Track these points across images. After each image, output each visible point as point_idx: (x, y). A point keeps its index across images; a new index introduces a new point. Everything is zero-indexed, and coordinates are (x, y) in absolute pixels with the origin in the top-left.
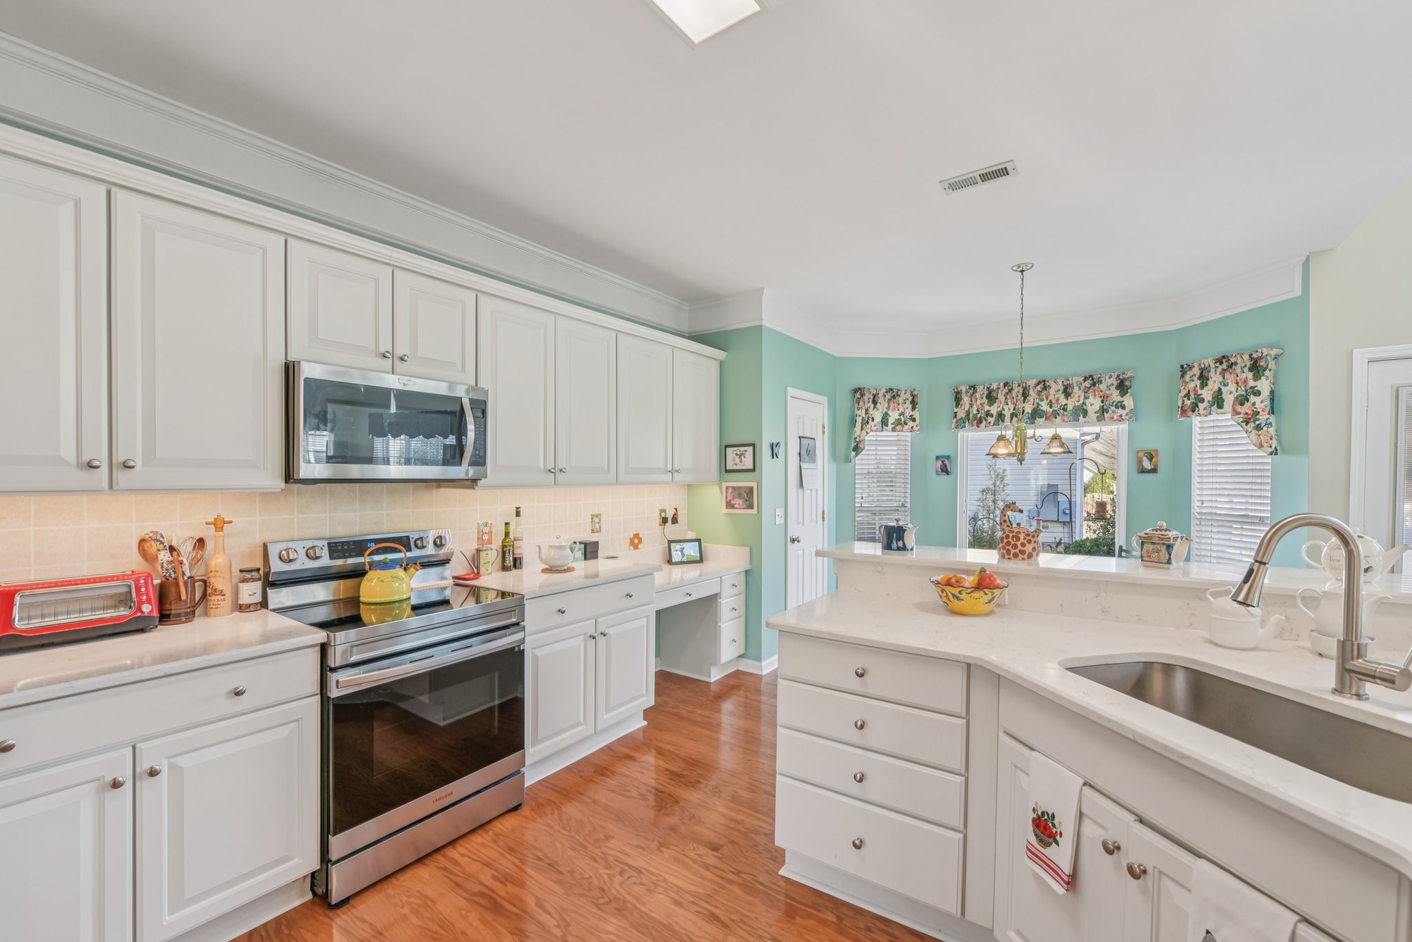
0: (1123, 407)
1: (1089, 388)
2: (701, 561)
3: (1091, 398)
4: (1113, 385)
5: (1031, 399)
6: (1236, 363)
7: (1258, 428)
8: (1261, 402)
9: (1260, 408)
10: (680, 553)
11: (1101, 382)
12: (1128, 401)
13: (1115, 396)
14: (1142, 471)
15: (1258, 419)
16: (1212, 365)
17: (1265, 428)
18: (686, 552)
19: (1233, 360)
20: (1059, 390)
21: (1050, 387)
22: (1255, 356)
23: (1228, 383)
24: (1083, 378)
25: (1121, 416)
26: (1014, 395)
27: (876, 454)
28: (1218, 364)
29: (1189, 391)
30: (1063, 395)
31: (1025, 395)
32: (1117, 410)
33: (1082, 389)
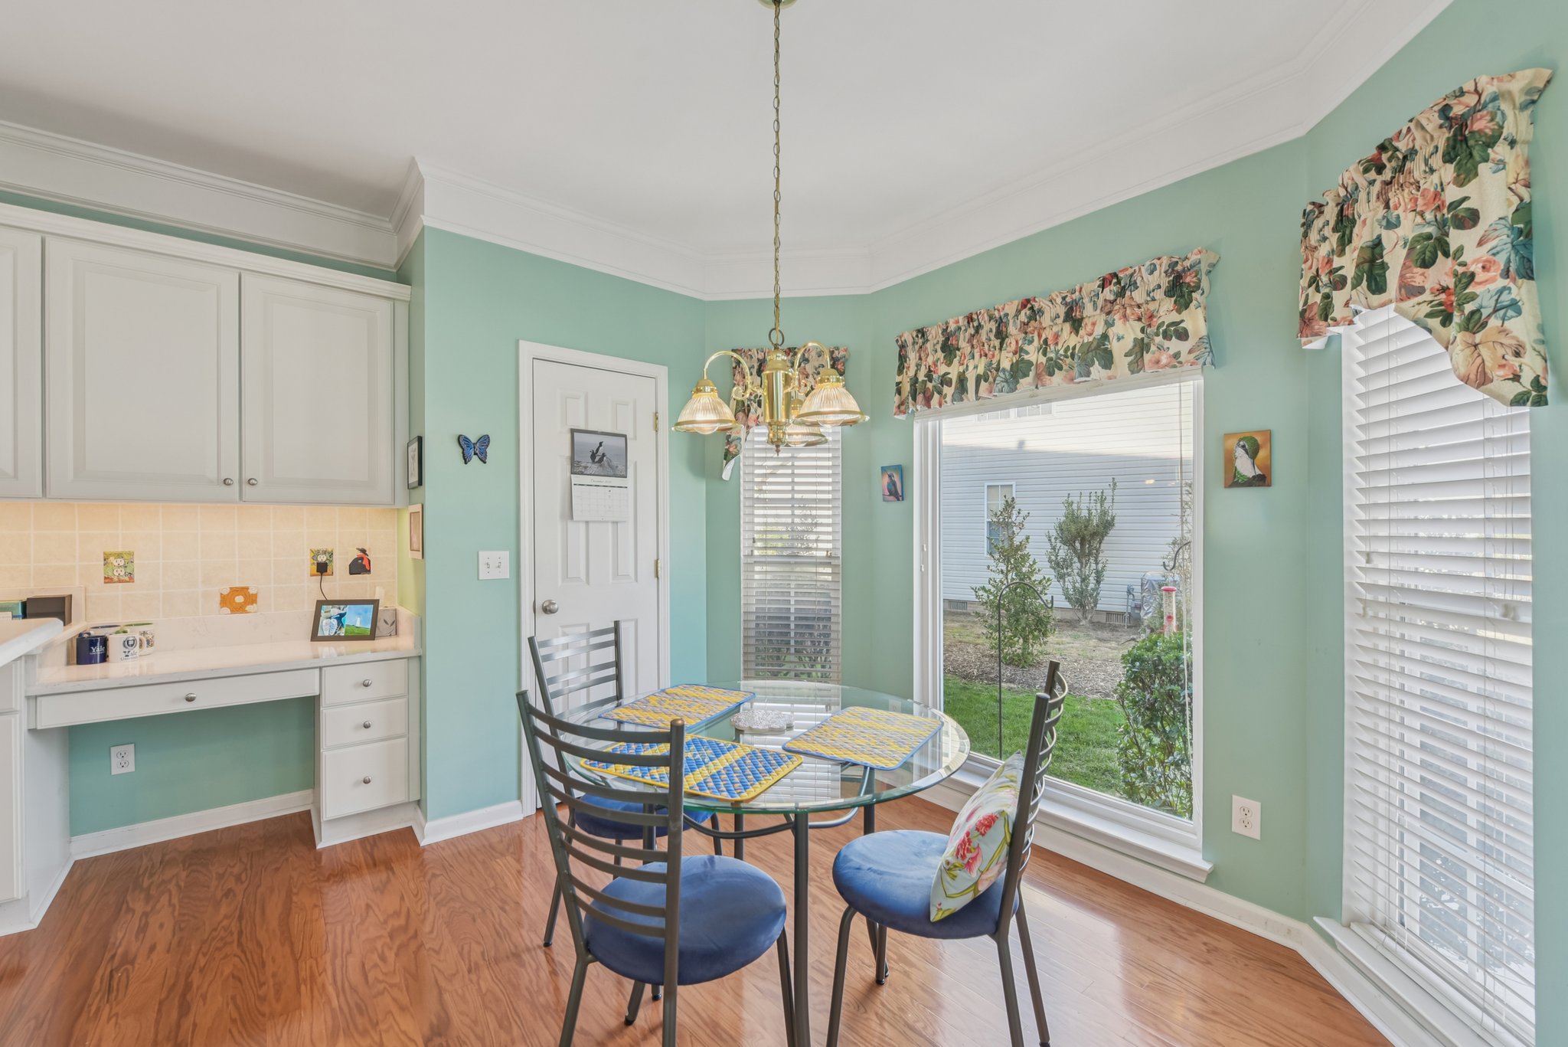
0: (1183, 335)
1: (1112, 302)
2: (372, 636)
3: (1119, 323)
4: (1159, 287)
5: (1011, 344)
6: (1412, 153)
7: (1474, 323)
8: (1480, 244)
9: (1476, 261)
10: (335, 622)
11: (1134, 285)
12: (1194, 320)
13: (1166, 311)
14: (1235, 481)
15: (1473, 297)
16: (1362, 181)
17: (1494, 322)
18: (346, 621)
19: (1403, 145)
20: (1058, 316)
21: (1041, 311)
22: (1458, 110)
23: (1398, 217)
24: (1098, 283)
25: (1177, 355)
26: (984, 337)
27: (793, 474)
28: (1372, 175)
29: (1317, 270)
30: (1067, 327)
31: (1001, 335)
32: (1166, 344)
33: (1099, 307)
